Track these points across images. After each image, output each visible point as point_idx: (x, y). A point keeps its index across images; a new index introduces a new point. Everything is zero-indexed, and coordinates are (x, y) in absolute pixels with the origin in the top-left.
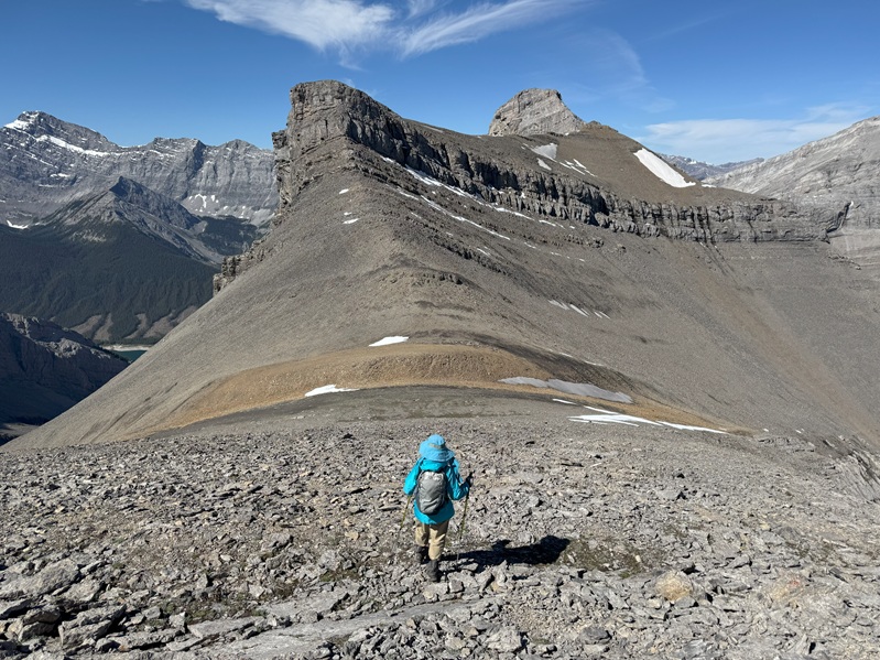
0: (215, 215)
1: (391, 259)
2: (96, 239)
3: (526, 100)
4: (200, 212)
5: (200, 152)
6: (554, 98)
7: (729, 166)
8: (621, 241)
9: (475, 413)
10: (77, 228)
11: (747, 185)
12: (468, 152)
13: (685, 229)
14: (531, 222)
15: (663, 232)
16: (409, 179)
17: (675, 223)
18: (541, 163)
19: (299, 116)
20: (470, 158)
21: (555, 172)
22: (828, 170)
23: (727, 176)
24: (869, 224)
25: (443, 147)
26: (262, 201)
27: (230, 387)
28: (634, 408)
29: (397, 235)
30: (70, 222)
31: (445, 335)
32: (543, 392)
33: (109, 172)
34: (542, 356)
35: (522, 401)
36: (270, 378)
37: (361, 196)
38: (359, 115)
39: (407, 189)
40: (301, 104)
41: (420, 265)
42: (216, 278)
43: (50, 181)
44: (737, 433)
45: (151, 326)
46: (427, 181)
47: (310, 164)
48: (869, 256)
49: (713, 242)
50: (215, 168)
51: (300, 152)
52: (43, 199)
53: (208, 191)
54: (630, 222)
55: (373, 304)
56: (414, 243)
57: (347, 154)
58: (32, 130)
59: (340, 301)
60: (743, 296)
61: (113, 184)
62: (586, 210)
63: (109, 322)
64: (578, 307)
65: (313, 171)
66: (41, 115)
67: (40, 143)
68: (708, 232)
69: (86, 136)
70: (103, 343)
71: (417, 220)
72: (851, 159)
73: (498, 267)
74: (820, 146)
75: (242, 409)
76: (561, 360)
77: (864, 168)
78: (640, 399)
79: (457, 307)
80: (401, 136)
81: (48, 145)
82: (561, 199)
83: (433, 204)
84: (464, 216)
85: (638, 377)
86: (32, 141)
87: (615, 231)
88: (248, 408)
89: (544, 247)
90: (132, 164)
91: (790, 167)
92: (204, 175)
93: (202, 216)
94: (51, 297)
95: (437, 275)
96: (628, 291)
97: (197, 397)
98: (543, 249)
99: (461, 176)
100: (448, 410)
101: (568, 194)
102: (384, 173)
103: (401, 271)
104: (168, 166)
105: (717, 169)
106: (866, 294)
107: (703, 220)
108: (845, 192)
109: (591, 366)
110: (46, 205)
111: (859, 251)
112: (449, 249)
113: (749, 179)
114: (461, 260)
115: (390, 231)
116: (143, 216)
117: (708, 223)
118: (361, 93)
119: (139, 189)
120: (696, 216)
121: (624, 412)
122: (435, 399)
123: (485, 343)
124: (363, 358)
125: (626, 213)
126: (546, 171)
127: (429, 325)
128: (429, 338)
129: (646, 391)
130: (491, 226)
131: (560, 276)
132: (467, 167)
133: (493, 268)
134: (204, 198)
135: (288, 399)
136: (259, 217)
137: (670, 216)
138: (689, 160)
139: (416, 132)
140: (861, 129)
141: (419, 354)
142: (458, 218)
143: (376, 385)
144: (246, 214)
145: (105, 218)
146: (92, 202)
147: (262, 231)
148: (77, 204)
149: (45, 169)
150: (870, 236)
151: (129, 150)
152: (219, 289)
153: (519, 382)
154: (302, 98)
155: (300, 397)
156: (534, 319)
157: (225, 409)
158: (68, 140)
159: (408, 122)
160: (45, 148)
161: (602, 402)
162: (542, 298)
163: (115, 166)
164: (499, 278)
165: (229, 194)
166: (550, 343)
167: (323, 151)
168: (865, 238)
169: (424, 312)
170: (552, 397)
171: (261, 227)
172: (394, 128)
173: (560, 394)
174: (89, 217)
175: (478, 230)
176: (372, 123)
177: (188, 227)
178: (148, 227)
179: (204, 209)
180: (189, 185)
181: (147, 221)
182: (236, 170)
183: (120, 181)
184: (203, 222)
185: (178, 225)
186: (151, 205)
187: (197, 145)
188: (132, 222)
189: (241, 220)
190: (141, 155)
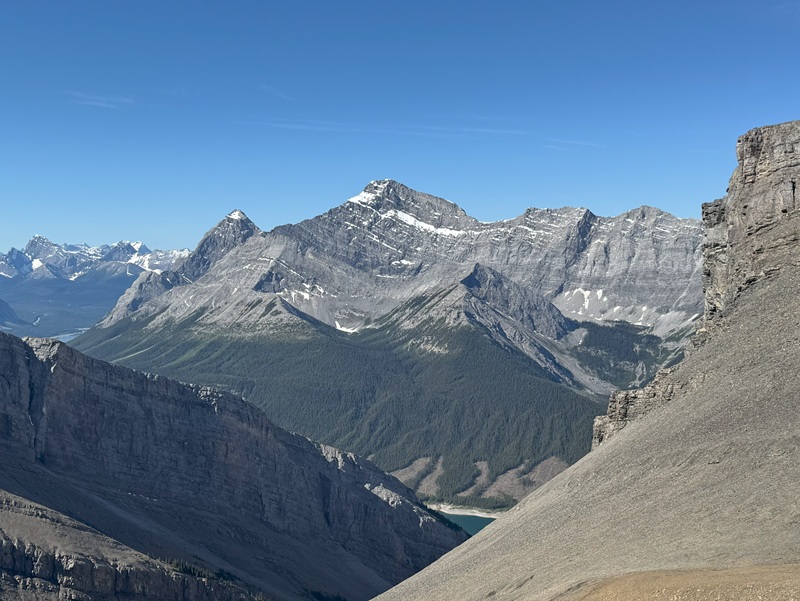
0: (599, 320)
2: (436, 350)
4: (579, 316)
5: (587, 226)
10: (415, 333)
19: (748, 179)
26: (673, 299)
30: (408, 325)
33: (463, 257)
36: (670, 591)
40: (753, 160)
42: (598, 421)
43: (391, 270)
45: (494, 480)
47: (759, 251)
50: (607, 249)
51: (745, 231)
52: (379, 295)
53: (594, 283)
58: (378, 205)
61: (466, 274)
63: (439, 470)
66: (391, 184)
67: (385, 220)
69: (440, 209)
70: (427, 499)
81: (394, 222)
86: (376, 219)
90: (494, 245)
92: (590, 260)
93: (580, 320)
94: (373, 426)
104: (541, 248)
110: (382, 302)
116: (500, 319)
119: (499, 280)
134: (587, 294)
136: (666, 323)
144: (647, 319)
145: (450, 322)
146: (436, 299)
147: (670, 345)
148: (419, 302)
149: (387, 254)
151: (492, 226)
152: (601, 440)
154: (755, 150)
158: (418, 216)
160: (390, 227)
163: (472, 249)
165: (625, 288)
167: (784, 229)
171: (669, 339)
174: (431, 319)
177: (559, 337)
178: (504, 335)
179: (584, 310)
180: (567, 275)
181: (504, 325)
182: (638, 252)
183: (476, 270)
184: (581, 329)
185: (545, 334)
186: (511, 304)
187: (585, 216)
188: (485, 327)
189: (639, 329)
190: (506, 233)
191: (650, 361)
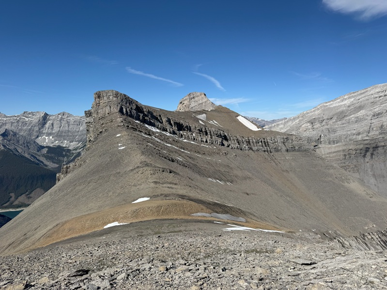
0: (51, 145)
1: (141, 163)
3: (192, 96)
4: (45, 144)
5: (45, 117)
6: (203, 96)
7: (273, 121)
8: (234, 153)
9: (183, 230)
11: (282, 128)
12: (171, 118)
13: (259, 147)
14: (198, 146)
15: (251, 149)
16: (146, 129)
17: (255, 145)
18: (200, 122)
19: (98, 105)
20: (171, 120)
21: (206, 125)
22: (312, 122)
23: (273, 125)
24: (330, 143)
25: (160, 116)
26: (74, 138)
27: (67, 226)
28: (247, 224)
29: (143, 153)
31: (166, 196)
32: (210, 219)
33: (0, 127)
34: (208, 203)
35: (202, 224)
36: (87, 221)
37: (126, 137)
38: (124, 104)
39: (146, 133)
40: (99, 99)
41: (153, 166)
42: (57, 175)
44: (289, 232)
45: (17, 199)
46: (154, 129)
47: (103, 124)
48: (331, 155)
49: (271, 152)
50: (52, 124)
51: (98, 119)
53: (49, 134)
54: (237, 145)
55: (133, 184)
56: (150, 156)
57: (119, 120)
59: (118, 183)
60: (285, 174)
61: (2, 132)
62: (220, 140)
64: (220, 180)
65: (104, 127)
68: (268, 148)
71: (151, 146)
72: (319, 118)
73: (186, 165)
74: (308, 113)
75: (74, 236)
76: (215, 204)
77: (324, 121)
78: (249, 220)
79: (170, 183)
80: (142, 112)
82: (209, 136)
83: (157, 139)
84: (170, 144)
85: (247, 210)
87: (232, 149)
88: (77, 235)
89: (204, 156)
90: (12, 123)
91: (297, 121)
92: (47, 128)
93: (45, 146)
95: (161, 170)
96: (239, 173)
97: (51, 231)
98: (204, 157)
99: (168, 127)
100: (171, 230)
101: (212, 134)
102: (136, 127)
103: (145, 168)
104: (30, 124)
105: (269, 122)
106: (332, 171)
107: (266, 144)
108: (319, 131)
109: (228, 206)
111: (327, 154)
112: (165, 158)
113: (282, 126)
114: (170, 163)
115: (140, 152)
116: (16, 147)
117: (268, 144)
118: (125, 95)
119: (15, 134)
120: (263, 142)
121: (243, 226)
122: (165, 225)
123: (184, 199)
124: (130, 209)
125: (236, 141)
126: (202, 125)
127: (159, 192)
128: (159, 198)
129: (251, 216)
130: (181, 148)
131: (211, 168)
132: (171, 124)
133: (184, 165)
134: (47, 138)
135: (96, 230)
136: (73, 145)
137: (253, 142)
138: (258, 119)
139: (149, 111)
140: (321, 107)
141: (156, 205)
142: (168, 145)
143: (137, 221)
144: (67, 144)
147: (74, 152)
150: (330, 148)
151: (11, 117)
152: (59, 180)
153: (199, 215)
154: (99, 97)
155: (101, 229)
156: (203, 187)
157: (65, 236)
159: (145, 106)
161: (234, 222)
162: (205, 177)
163: (3, 124)
164: (187, 169)
165: (59, 136)
166: (210, 197)
167: (109, 118)
168: (329, 148)
169: (156, 186)
170: (214, 221)
171: (73, 150)
172: (139, 109)
173: (217, 219)
175: (176, 149)
176: (130, 107)
177: (38, 151)
178: (18, 152)
179: (46, 143)
180: (40, 132)
181: (18, 149)
182: (63, 125)
183: (6, 131)
184: (45, 149)
185: (33, 150)
186: (20, 141)
187: (45, 114)
188: (11, 150)
189: (64, 147)
190: (17, 119)
191: (68, 157)
